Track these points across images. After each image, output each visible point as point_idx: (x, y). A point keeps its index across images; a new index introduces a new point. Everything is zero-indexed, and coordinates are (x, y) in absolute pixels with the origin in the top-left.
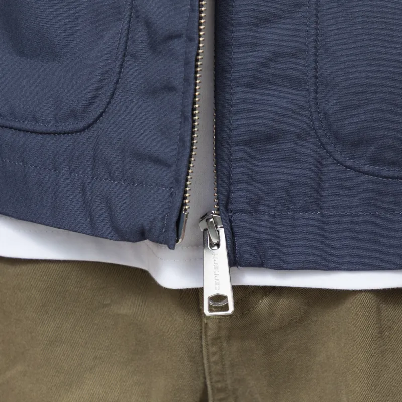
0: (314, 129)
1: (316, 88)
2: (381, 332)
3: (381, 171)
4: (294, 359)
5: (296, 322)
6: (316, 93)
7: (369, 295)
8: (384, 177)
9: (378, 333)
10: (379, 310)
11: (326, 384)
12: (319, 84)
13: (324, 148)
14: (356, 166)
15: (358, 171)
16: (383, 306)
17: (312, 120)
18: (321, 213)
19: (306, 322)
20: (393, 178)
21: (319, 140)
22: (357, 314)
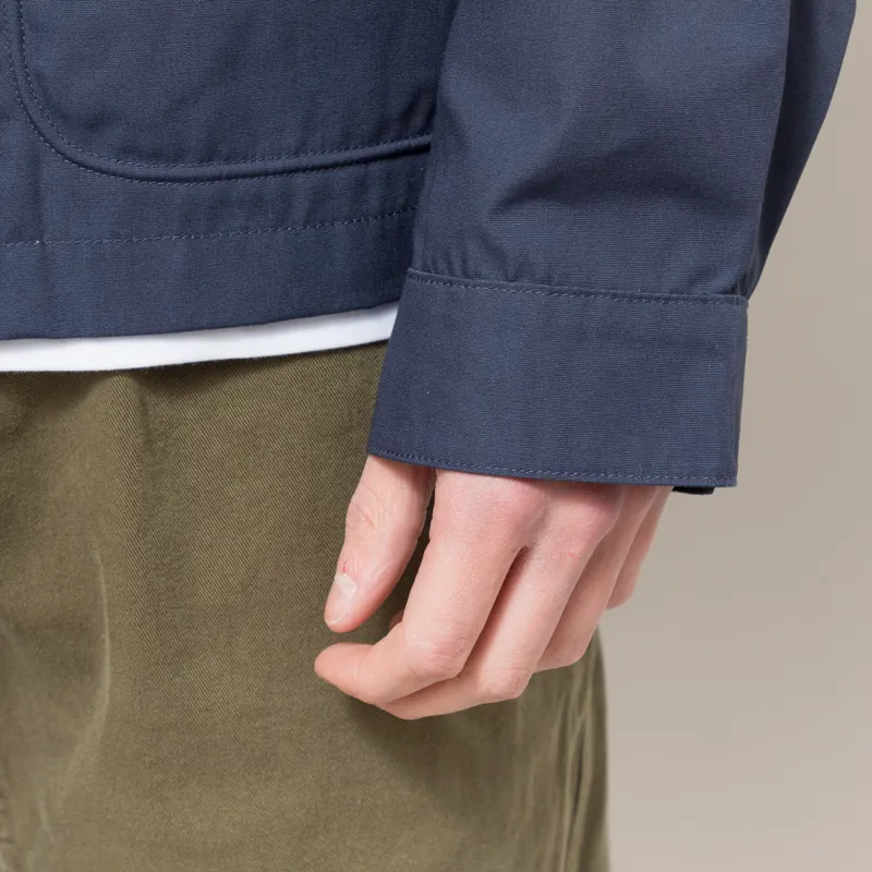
0: (22, 102)
1: (22, 34)
2: (149, 442)
3: (137, 169)
4: (13, 496)
5: (13, 434)
6: (22, 42)
7: (124, 380)
8: (142, 179)
9: (145, 444)
10: (143, 404)
11: (67, 535)
12: (26, 27)
13: (40, 134)
14: (94, 161)
15: (98, 170)
16: (151, 399)
17: (18, 88)
18: (42, 243)
19: (27, 434)
20: (157, 179)
21: (32, 122)
22: (106, 413)
